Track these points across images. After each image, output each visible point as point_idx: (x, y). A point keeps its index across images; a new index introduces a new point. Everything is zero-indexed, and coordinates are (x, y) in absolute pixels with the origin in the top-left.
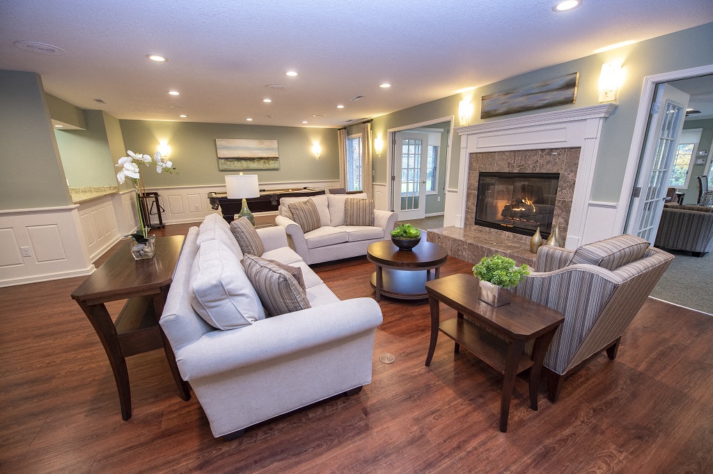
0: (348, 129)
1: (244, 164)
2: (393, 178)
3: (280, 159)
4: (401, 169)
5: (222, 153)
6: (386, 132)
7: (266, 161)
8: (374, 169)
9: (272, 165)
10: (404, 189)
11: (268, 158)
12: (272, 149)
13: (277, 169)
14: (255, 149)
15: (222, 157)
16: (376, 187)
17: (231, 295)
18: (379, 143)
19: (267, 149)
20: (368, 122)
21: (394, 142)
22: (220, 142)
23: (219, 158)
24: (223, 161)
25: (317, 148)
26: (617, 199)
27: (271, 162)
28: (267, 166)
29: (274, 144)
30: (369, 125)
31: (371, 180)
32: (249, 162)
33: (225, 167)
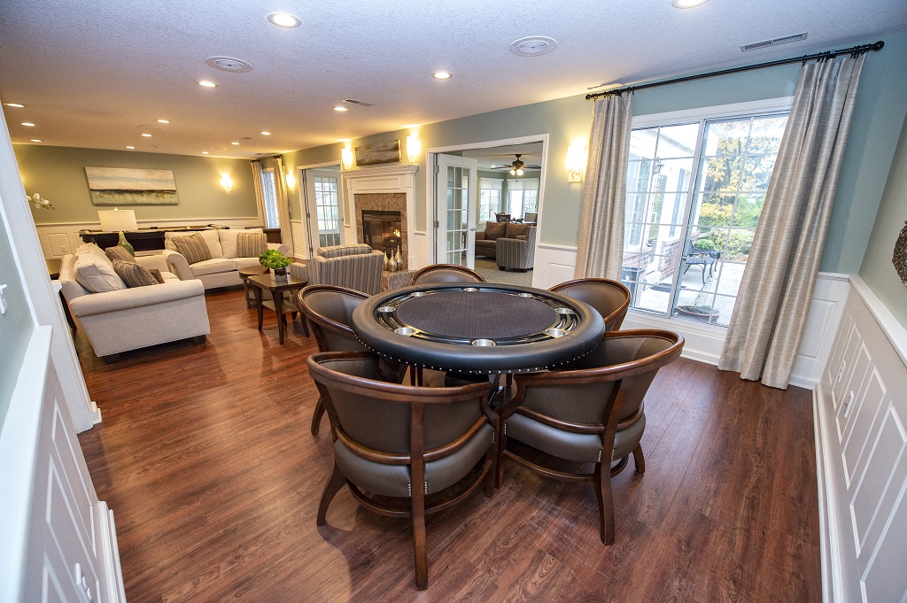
0: (262, 162)
1: (129, 198)
2: (308, 215)
3: (178, 191)
4: (315, 206)
5: (95, 184)
6: (295, 169)
7: (159, 195)
8: (289, 206)
9: (168, 199)
10: (321, 226)
11: (161, 192)
12: (167, 181)
13: (176, 204)
14: (142, 180)
15: (96, 188)
16: (293, 224)
17: (102, 273)
18: (291, 180)
19: (160, 181)
20: (278, 157)
21: (304, 179)
22: (90, 171)
23: (92, 190)
24: (98, 193)
25: (227, 181)
26: (425, 230)
27: (166, 196)
28: (161, 200)
29: (169, 175)
30: (279, 160)
31: (288, 218)
32: (135, 195)
33: (101, 201)
